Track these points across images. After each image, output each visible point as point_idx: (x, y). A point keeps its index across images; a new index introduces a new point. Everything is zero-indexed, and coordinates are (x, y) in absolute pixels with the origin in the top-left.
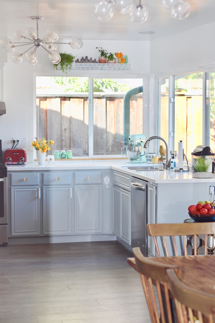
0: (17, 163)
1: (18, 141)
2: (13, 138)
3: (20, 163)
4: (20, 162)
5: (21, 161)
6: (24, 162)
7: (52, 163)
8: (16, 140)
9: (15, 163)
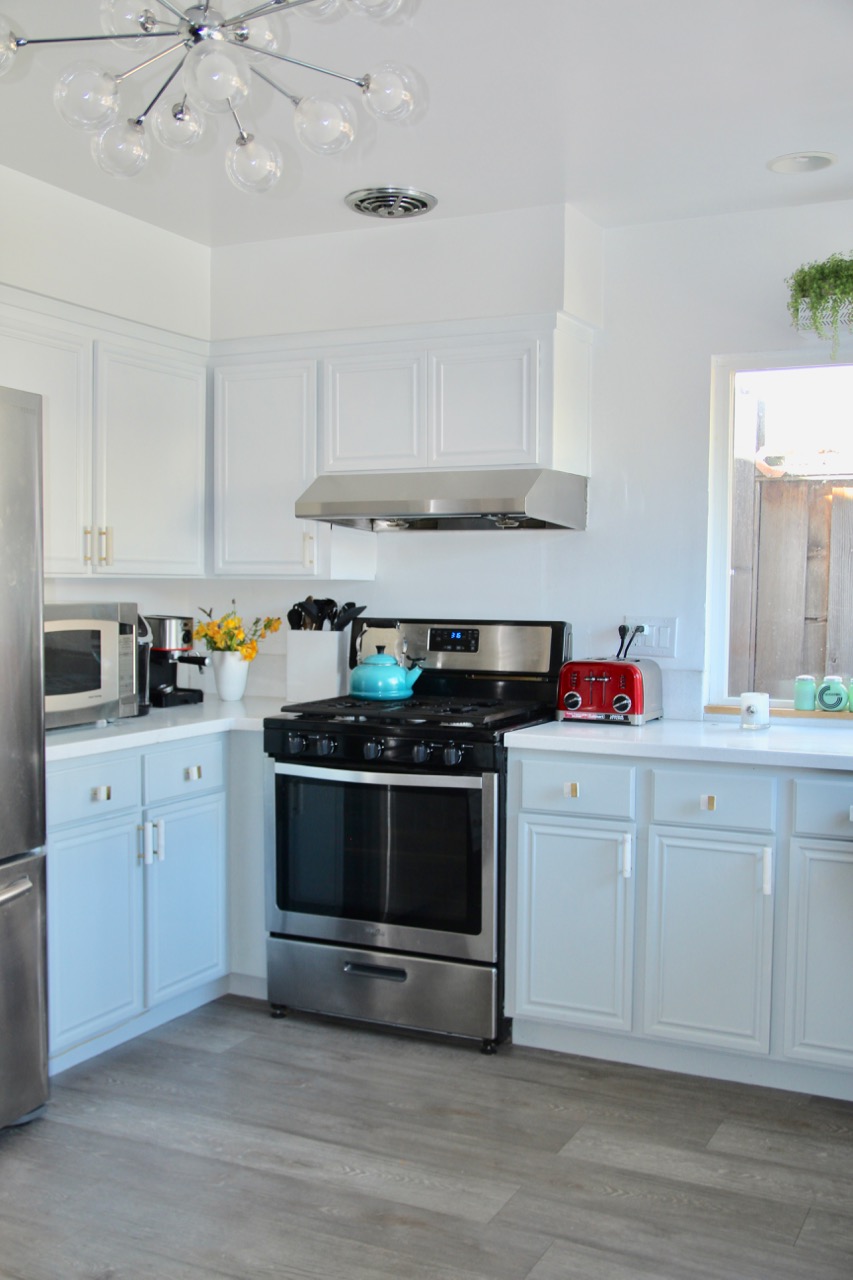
0: (601, 716)
1: (640, 629)
2: (625, 617)
3: (613, 717)
4: (614, 712)
5: (619, 708)
6: (630, 716)
7: (753, 726)
8: (631, 625)
9: (594, 716)
